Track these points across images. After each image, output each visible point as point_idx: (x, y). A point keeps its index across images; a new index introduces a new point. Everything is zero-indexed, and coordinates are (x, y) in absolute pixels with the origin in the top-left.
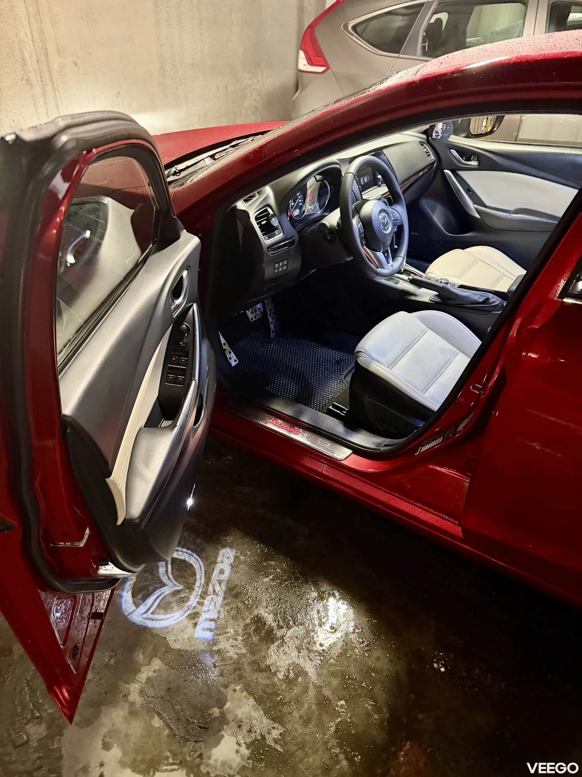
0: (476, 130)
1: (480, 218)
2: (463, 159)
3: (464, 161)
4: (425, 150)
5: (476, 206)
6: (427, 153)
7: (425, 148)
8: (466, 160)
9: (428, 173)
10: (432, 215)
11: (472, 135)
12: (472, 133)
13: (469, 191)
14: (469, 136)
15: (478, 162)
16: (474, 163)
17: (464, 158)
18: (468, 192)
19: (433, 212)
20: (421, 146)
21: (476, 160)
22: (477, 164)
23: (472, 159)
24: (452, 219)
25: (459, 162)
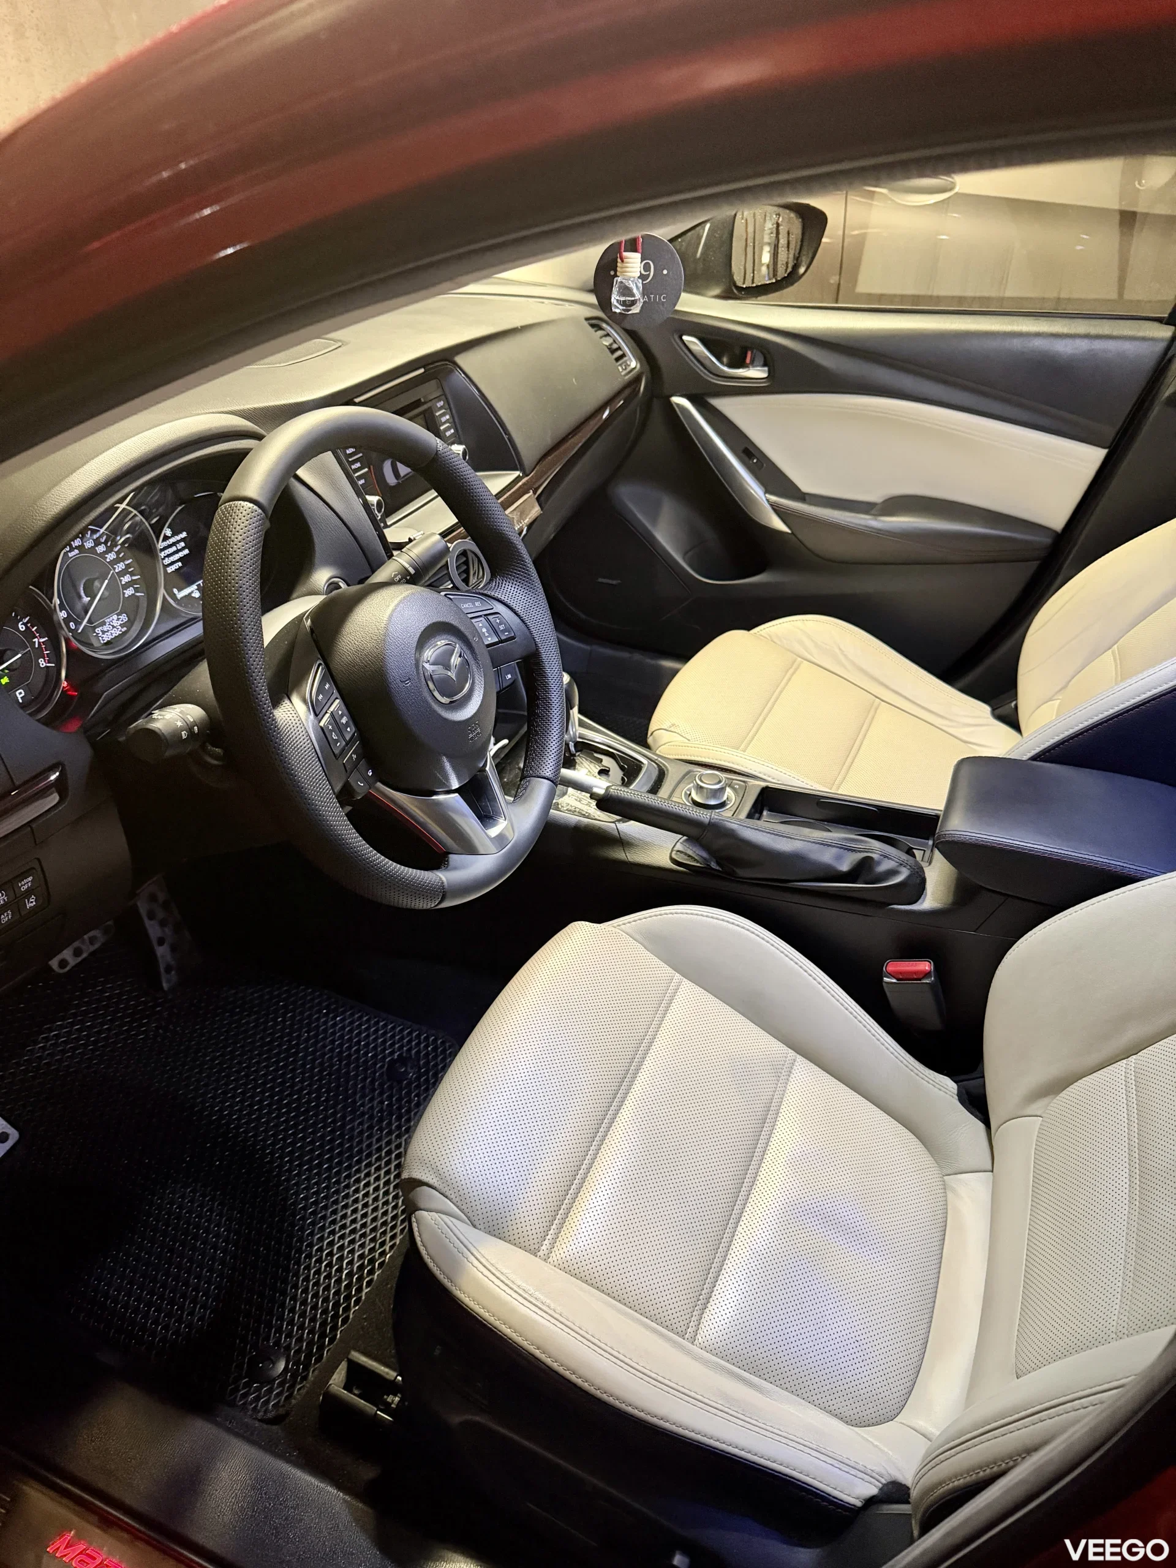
0: (749, 276)
1: (789, 531)
2: (722, 363)
3: (725, 369)
4: (607, 342)
5: (773, 498)
6: (613, 351)
7: (608, 335)
8: (731, 365)
9: (625, 412)
10: (650, 527)
11: (740, 289)
12: (740, 284)
13: (749, 453)
14: (733, 292)
15: (766, 369)
16: (757, 373)
17: (725, 360)
18: (746, 459)
19: (654, 520)
20: (592, 330)
21: (762, 363)
22: (765, 375)
23: (748, 360)
24: (710, 535)
25: (711, 373)
